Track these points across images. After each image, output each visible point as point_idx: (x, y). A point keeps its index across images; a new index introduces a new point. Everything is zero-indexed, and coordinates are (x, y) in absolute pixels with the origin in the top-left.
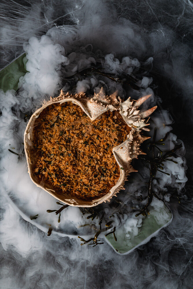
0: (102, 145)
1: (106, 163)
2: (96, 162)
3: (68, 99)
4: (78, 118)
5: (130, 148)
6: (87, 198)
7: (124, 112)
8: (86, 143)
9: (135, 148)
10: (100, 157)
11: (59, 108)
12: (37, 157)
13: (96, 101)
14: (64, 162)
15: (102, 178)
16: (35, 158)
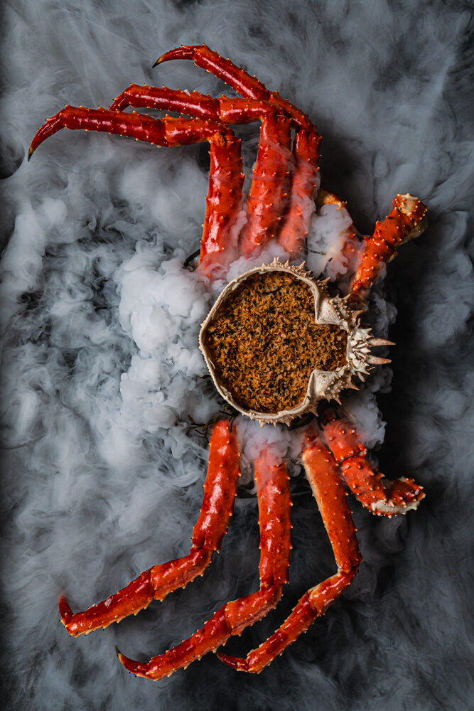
0: (302, 358)
1: (292, 380)
2: (282, 371)
3: (308, 281)
4: (301, 308)
5: (332, 383)
6: (243, 403)
7: (353, 339)
8: (287, 341)
9: (336, 387)
10: (291, 369)
11: (289, 281)
12: (221, 314)
13: (335, 306)
14: (247, 344)
15: (275, 394)
16: (218, 315)
